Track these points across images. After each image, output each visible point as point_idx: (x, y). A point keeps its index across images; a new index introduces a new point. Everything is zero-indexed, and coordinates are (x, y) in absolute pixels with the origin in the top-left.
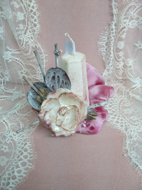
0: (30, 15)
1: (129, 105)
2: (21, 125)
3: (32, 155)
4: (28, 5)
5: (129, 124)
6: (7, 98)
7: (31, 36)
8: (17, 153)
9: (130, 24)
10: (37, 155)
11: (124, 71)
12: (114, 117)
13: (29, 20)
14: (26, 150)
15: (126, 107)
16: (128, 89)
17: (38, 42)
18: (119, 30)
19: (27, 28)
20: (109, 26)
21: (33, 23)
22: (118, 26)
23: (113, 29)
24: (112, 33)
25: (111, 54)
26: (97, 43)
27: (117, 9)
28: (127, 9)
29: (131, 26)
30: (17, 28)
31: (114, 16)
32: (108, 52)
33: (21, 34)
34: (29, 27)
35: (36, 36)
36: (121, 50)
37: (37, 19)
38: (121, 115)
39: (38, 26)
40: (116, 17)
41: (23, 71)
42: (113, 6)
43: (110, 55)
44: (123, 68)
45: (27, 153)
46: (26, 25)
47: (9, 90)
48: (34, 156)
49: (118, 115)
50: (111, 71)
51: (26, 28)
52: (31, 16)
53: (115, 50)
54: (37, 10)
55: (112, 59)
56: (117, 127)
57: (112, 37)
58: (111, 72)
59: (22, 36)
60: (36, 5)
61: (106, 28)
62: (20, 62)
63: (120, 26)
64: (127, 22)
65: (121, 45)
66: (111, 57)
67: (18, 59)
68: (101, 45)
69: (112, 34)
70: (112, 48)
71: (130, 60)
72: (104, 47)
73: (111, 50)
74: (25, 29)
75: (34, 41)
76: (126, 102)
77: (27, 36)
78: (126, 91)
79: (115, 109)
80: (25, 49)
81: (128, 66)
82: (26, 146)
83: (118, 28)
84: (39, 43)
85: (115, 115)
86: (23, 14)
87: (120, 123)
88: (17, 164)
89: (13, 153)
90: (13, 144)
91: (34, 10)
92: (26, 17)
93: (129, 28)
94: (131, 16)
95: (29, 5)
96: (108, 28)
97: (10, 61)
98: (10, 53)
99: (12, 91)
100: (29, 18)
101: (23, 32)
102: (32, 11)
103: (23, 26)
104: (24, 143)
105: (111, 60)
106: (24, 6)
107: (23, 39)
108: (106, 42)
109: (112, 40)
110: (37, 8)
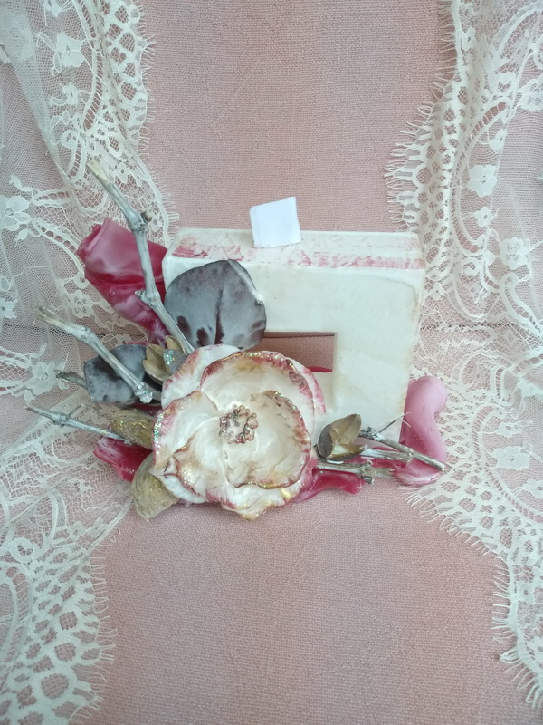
0: (110, 49)
1: (518, 431)
2: (55, 506)
3: (94, 645)
4: (100, 6)
5: (517, 513)
6: (8, 391)
7: (112, 134)
8: (31, 632)
9: (523, 95)
10: (114, 645)
11: (496, 287)
12: (454, 481)
13: (103, 70)
14: (69, 621)
15: (504, 442)
16: (509, 365)
17: (140, 161)
18: (480, 116)
19: (97, 101)
20: (435, 100)
21: (119, 81)
22: (474, 99)
23: (453, 113)
24: (448, 129)
25: (442, 217)
26: (386, 172)
27: (471, 31)
28: (514, 27)
29: (530, 100)
30: (52, 101)
31: (460, 60)
32: (429, 209)
33: (71, 127)
34: (105, 98)
35: (134, 136)
36: (484, 201)
37: (137, 64)
38: (483, 472)
39: (142, 95)
40: (466, 64)
42: (456, 16)
43: (439, 221)
44: (491, 278)
45: (75, 634)
46: (94, 91)
47: (17, 358)
48: (102, 649)
49: (468, 476)
50: (441, 285)
51: (91, 100)
52: (113, 54)
53: (458, 199)
54: (140, 28)
55: (445, 236)
56: (467, 525)
57: (447, 145)
58: (442, 292)
59: (73, 133)
60: (133, 7)
61: (422, 107)
62: (67, 243)
63: (485, 100)
64: (515, 85)
65: (487, 179)
66: (444, 229)
67: (56, 230)
68: (401, 178)
69: (449, 133)
70: (447, 194)
71: (521, 241)
72: (413, 187)
73: (444, 202)
74: (88, 106)
75: (124, 156)
76: (502, 417)
77: (97, 136)
78: (503, 374)
79: (457, 445)
80: (86, 188)
81: (512, 268)
82: (69, 601)
83: (473, 111)
84: (143, 165)
85: (460, 476)
86: (80, 43)
87: (481, 511)
88: (24, 685)
89: (11, 634)
90: (14, 593)
91: (126, 28)
92: (94, 57)
93: (519, 108)
94: (532, 58)
95: (106, 8)
96: (431, 110)
97: (23, 235)
98: (25, 204)
99: (29, 361)
100: (104, 62)
101: (77, 115)
102: (115, 30)
103: (76, 92)
104: (64, 587)
105: (440, 240)
106: (84, 9)
107: (79, 146)
108: (421, 167)
109: (447, 161)
110: (136, 20)
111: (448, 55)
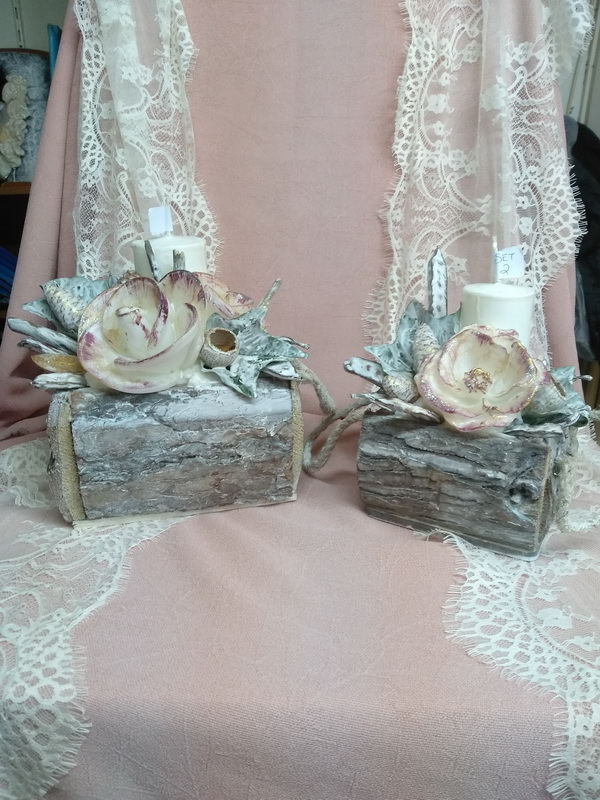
18: (408, 282)
20: (384, 276)
22: (405, 274)
23: (394, 282)
24: (392, 290)
27: (400, 240)
28: (421, 238)
31: (395, 254)
40: (399, 256)
42: (391, 232)
54: (215, 235)
57: (391, 299)
60: (213, 224)
63: (410, 274)
68: (371, 321)
69: (393, 293)
72: (378, 326)
73: (392, 330)
83: (405, 280)
91: (207, 234)
95: (197, 224)
108: (381, 314)
109: (392, 307)
110: (214, 231)
111: (389, 252)
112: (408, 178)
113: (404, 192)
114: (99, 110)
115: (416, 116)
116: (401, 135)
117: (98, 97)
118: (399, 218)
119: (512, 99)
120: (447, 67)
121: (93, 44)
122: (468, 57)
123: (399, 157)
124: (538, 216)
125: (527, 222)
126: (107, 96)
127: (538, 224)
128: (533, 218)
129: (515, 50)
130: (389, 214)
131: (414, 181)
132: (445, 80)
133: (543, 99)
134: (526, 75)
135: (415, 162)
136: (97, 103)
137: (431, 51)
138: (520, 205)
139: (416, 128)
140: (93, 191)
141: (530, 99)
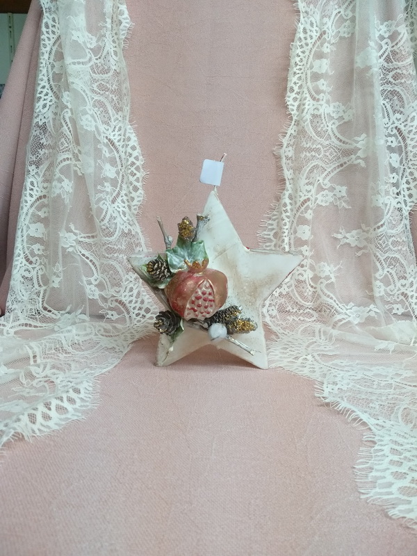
0: (130, 171)
4: (128, 154)
7: (124, 209)
9: (319, 198)
11: (315, 288)
13: (124, 180)
17: (135, 222)
18: (299, 204)
19: (119, 194)
20: (278, 200)
21: (132, 184)
22: (296, 197)
23: (286, 204)
24: (284, 211)
27: (291, 171)
28: (309, 168)
29: (322, 201)
31: (287, 182)
33: (105, 199)
34: (123, 193)
35: (135, 209)
36: (305, 242)
37: (141, 179)
39: (141, 191)
40: (290, 184)
41: (92, 279)
42: (284, 165)
44: (312, 284)
46: (118, 189)
47: (53, 313)
51: (116, 192)
53: (292, 242)
54: (143, 166)
57: (285, 218)
59: (106, 203)
60: (142, 157)
61: (273, 204)
62: (91, 261)
63: (300, 197)
64: (313, 191)
65: (305, 232)
67: (87, 254)
68: (265, 236)
69: (285, 213)
72: (270, 240)
73: (285, 244)
74: (114, 194)
75: (128, 220)
77: (116, 208)
80: (107, 228)
81: (322, 277)
83: (296, 203)
84: (137, 224)
86: (115, 169)
91: (138, 163)
92: (121, 175)
93: (317, 203)
94: (320, 183)
95: (130, 155)
96: (277, 205)
97: (70, 250)
99: (59, 315)
100: (125, 177)
101: (108, 196)
102: (133, 164)
103: (110, 187)
106: (120, 156)
107: (107, 209)
108: (274, 231)
109: (285, 225)
110: (142, 163)
111: (282, 181)
112: (297, 123)
113: (295, 134)
114: (53, 67)
115: (303, 76)
116: (292, 90)
117: (52, 57)
118: (290, 154)
119: (380, 63)
120: (328, 39)
121: (51, 17)
122: (344, 33)
123: (290, 107)
124: (404, 154)
125: (395, 157)
126: (60, 56)
127: (404, 160)
128: (400, 155)
129: (381, 27)
130: (282, 151)
131: (303, 124)
132: (326, 49)
133: (404, 63)
134: (391, 45)
135: (303, 110)
136: (51, 61)
137: (315, 28)
138: (389, 144)
139: (304, 85)
140: (44, 128)
141: (395, 63)
